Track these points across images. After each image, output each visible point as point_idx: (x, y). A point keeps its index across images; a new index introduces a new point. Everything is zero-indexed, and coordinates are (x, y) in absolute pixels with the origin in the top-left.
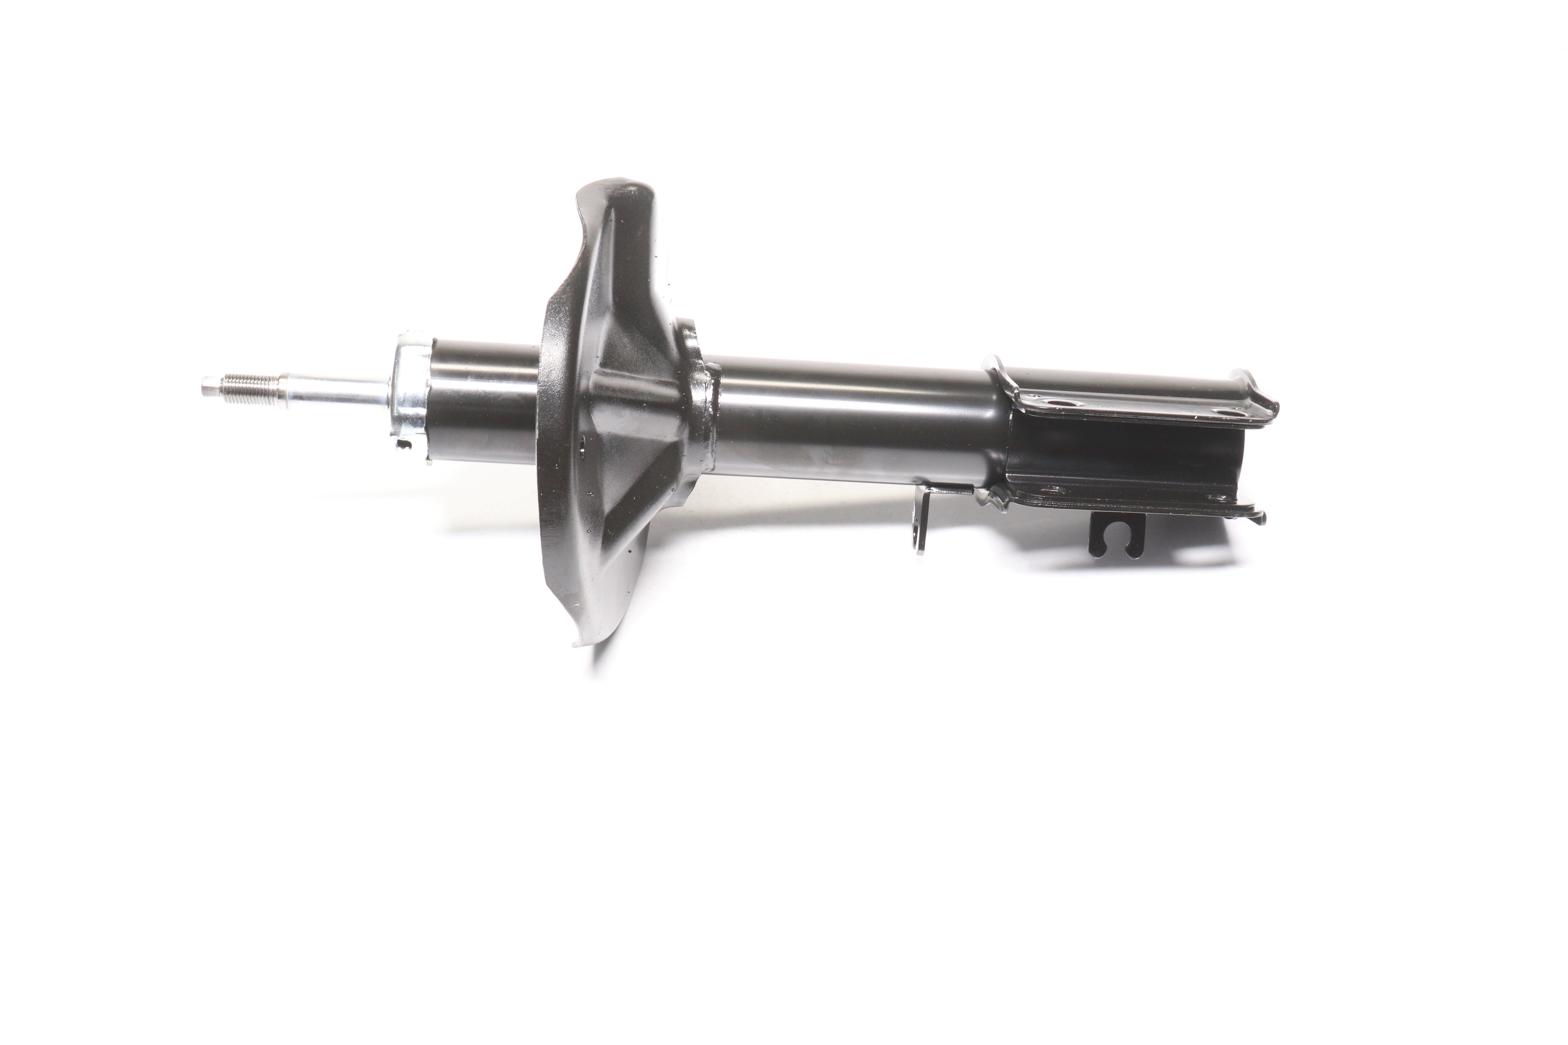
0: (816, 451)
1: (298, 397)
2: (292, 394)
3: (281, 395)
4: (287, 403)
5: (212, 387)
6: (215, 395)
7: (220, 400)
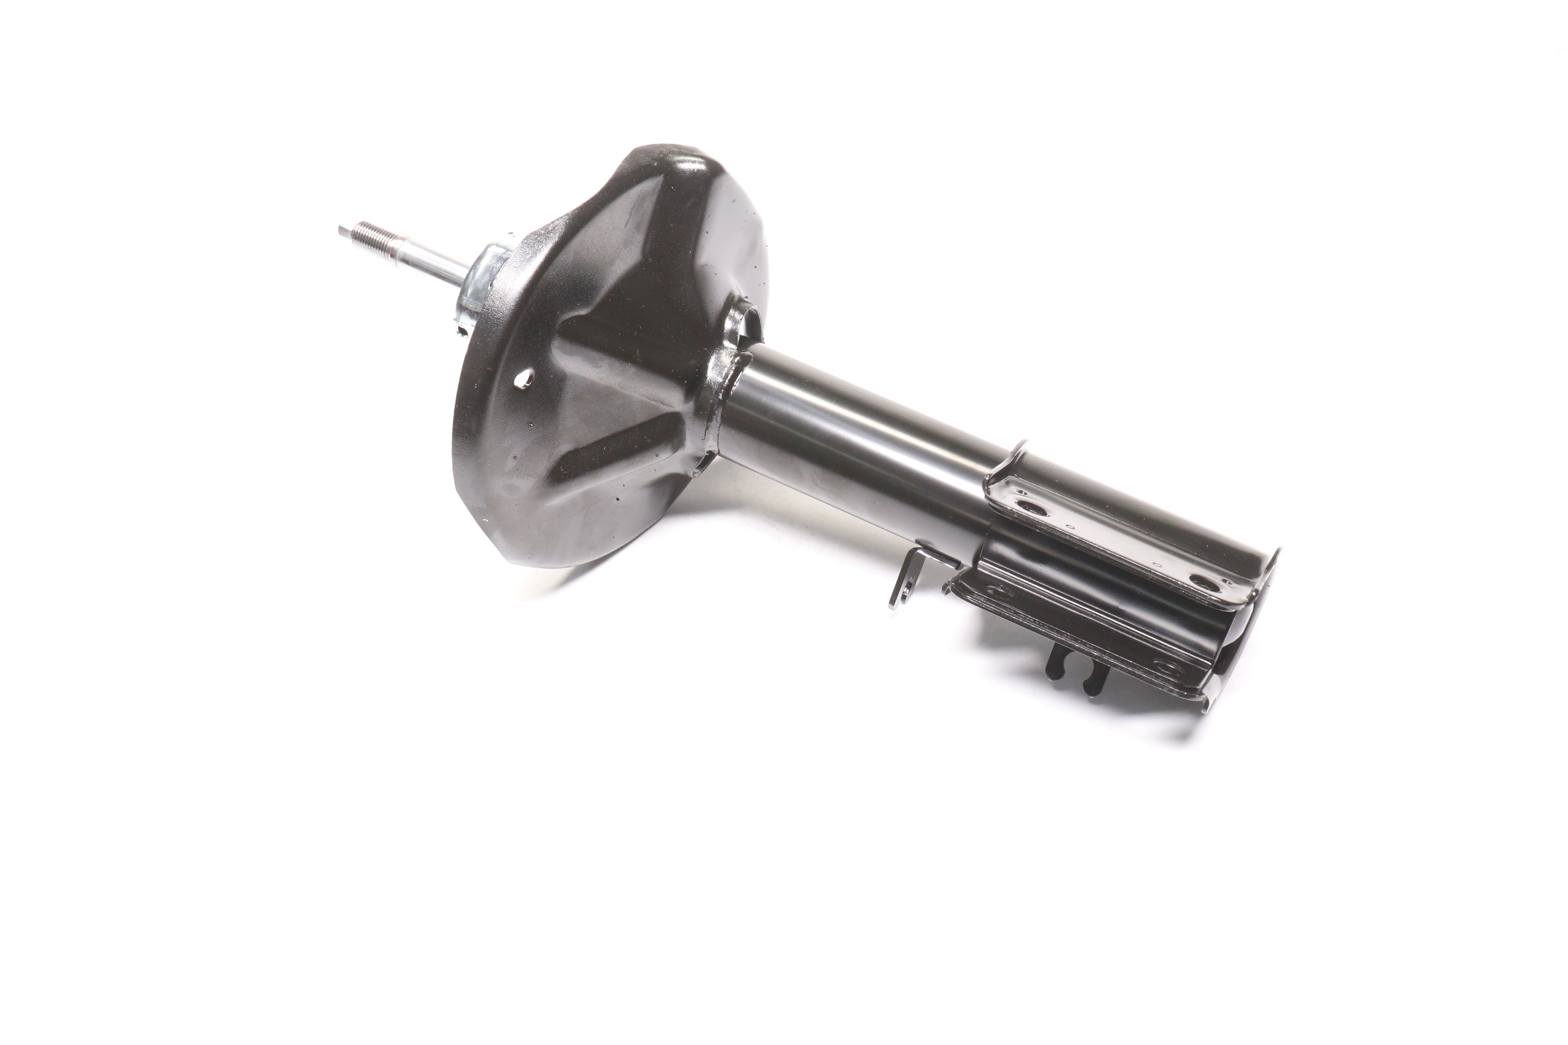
0: (808, 469)
1: (406, 261)
2: (401, 257)
3: (392, 253)
4: (396, 262)
5: (346, 229)
6: (347, 237)
7: (349, 241)
